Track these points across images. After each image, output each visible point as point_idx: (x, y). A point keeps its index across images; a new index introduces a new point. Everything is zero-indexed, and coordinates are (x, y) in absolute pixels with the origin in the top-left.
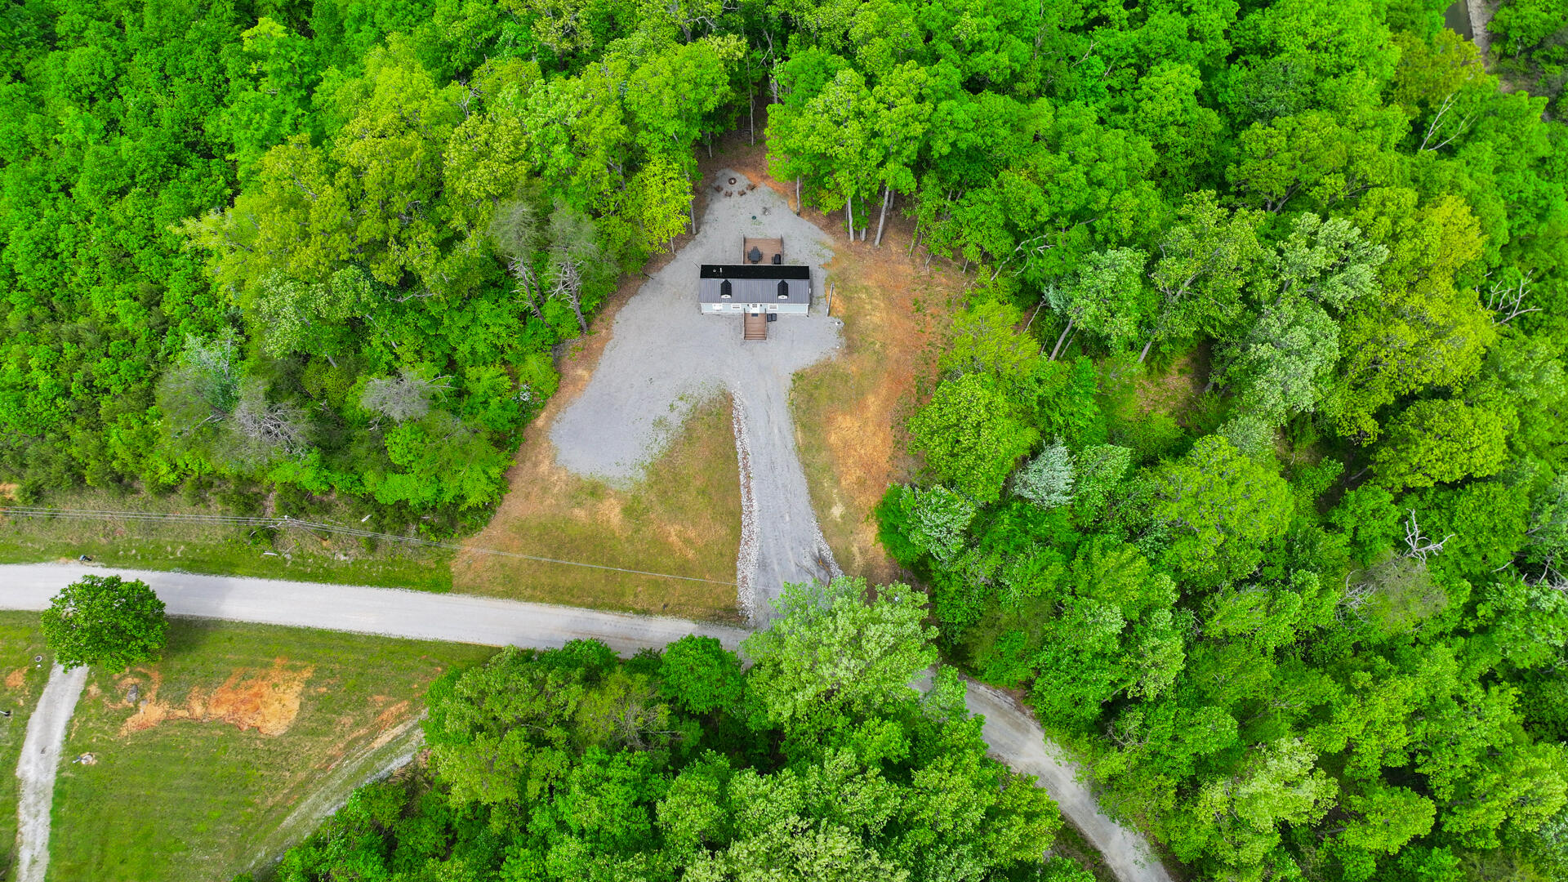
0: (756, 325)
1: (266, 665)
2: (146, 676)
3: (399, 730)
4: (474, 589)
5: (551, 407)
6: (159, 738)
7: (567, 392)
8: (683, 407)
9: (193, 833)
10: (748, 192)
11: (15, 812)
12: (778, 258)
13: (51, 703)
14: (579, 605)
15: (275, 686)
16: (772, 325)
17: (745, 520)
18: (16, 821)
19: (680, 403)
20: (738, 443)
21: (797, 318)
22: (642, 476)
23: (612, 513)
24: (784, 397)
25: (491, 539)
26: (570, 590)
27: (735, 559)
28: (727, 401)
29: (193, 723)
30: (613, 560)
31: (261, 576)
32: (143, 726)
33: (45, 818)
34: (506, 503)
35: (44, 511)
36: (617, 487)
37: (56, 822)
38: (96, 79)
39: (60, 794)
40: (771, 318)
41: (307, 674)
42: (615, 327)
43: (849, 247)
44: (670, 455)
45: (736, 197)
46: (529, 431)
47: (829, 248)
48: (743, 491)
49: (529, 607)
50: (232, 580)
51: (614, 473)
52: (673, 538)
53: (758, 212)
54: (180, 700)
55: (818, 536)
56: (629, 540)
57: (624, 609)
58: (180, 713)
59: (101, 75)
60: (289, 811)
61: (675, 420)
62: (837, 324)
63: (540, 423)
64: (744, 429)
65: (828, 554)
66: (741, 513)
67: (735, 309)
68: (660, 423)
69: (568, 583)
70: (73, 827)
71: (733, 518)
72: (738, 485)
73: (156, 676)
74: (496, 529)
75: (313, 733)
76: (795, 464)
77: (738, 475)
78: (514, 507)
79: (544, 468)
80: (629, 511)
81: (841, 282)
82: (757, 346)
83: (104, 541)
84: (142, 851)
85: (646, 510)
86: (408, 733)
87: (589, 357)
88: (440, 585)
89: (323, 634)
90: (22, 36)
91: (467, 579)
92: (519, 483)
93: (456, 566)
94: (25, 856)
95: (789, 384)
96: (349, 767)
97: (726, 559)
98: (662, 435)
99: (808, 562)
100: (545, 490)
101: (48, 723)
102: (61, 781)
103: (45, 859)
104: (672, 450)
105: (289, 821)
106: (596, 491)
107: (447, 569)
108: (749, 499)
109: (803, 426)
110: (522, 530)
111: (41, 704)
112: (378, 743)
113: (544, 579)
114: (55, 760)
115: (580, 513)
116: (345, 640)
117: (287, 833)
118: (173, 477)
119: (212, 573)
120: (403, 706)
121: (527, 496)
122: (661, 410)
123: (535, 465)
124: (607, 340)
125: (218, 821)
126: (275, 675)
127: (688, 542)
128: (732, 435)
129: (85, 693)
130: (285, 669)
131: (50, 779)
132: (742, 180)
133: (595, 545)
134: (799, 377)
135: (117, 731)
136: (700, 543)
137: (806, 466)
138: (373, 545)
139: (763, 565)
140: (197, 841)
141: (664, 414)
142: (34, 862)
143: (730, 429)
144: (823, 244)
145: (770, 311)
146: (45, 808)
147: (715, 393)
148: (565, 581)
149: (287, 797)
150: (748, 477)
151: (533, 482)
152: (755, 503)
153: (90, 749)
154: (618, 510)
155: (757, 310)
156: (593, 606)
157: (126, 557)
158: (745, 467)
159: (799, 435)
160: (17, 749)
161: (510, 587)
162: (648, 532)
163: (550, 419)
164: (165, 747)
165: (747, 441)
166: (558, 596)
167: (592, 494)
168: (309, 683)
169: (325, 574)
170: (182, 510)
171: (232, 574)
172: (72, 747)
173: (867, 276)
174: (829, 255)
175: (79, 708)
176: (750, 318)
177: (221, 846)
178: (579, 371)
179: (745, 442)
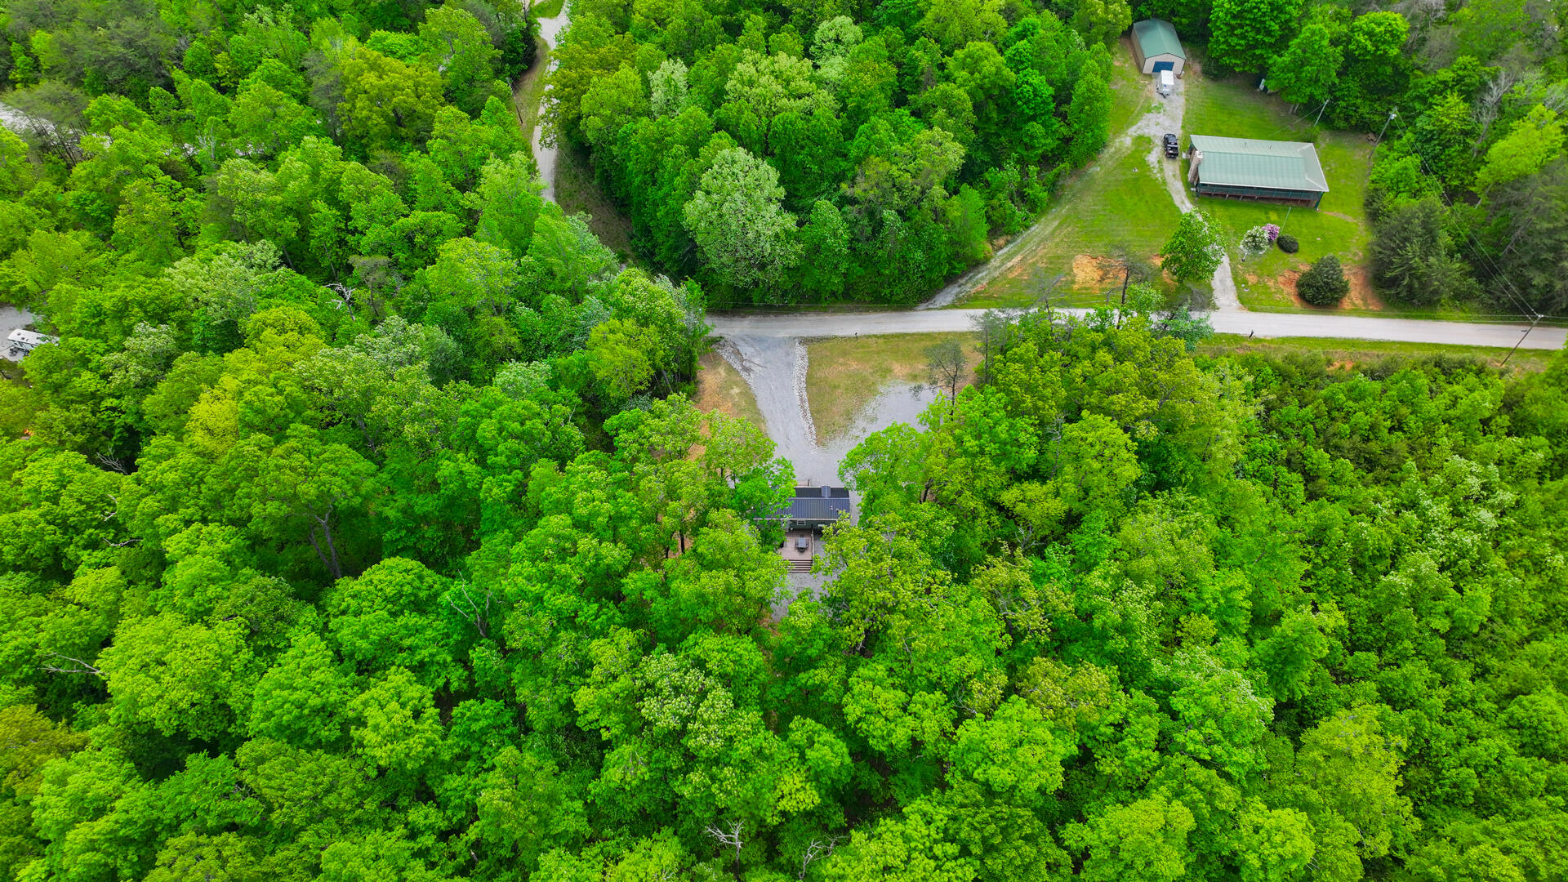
1: (1103, 289)
3: (1009, 265)
6: (1147, 249)
9: (1105, 215)
14: (913, 333)
15: (1093, 280)
23: (899, 369)
26: (922, 340)
27: (810, 366)
30: (895, 352)
36: (899, 381)
41: (1076, 286)
44: (862, 400)
49: (947, 330)
52: (854, 363)
55: (750, 381)
56: (885, 360)
57: (883, 336)
60: (1057, 227)
65: (744, 375)
66: (806, 387)
69: (923, 342)
71: (811, 382)
72: (809, 401)
75: (1058, 257)
80: (889, 371)
85: (875, 372)
86: (1003, 264)
92: (970, 377)
96: (1032, 245)
97: (816, 364)
99: (757, 369)
104: (861, 405)
105: (1055, 224)
112: (1019, 257)
113: (940, 342)
115: (923, 367)
117: (1054, 219)
120: (1011, 276)
125: (1094, 221)
127: (844, 364)
128: (815, 425)
130: (1091, 288)
133: (909, 357)
136: (835, 366)
137: (758, 412)
139: (790, 365)
140: (1101, 213)
148: (926, 343)
149: (1060, 232)
154: (896, 371)
156: (904, 335)
161: (962, 338)
162: (872, 363)
166: (929, 336)
167: (915, 376)
168: (1073, 282)
177: (1086, 212)
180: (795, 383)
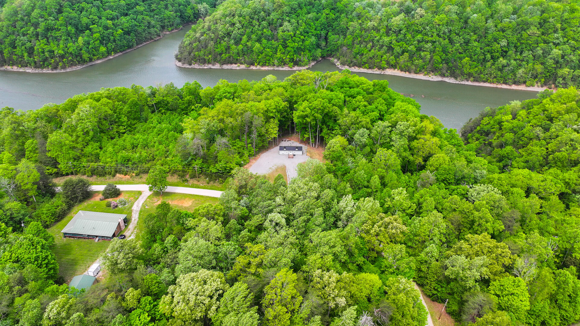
1: (185, 198)
2: (159, 199)
7: (250, 163)
8: (276, 166)
10: (289, 141)
13: (139, 201)
18: (131, 215)
21: (300, 155)
22: (266, 175)
24: (296, 167)
28: (285, 167)
31: (184, 187)
35: (139, 177)
37: (140, 215)
39: (141, 211)
40: (294, 155)
42: (262, 156)
43: (311, 148)
51: (261, 174)
53: (291, 143)
61: (274, 168)
62: (308, 157)
63: (245, 167)
67: (286, 153)
68: (270, 168)
70: (143, 215)
73: (161, 199)
81: (309, 152)
82: (291, 159)
87: (256, 159)
89: (197, 195)
94: (133, 219)
95: (298, 165)
98: (271, 170)
101: (138, 203)
103: (138, 219)
104: (273, 172)
111: (137, 201)
114: (140, 207)
116: (202, 196)
119: (174, 186)
124: (259, 157)
126: (186, 200)
128: (286, 172)
129: (146, 200)
131: (139, 209)
132: (287, 140)
135: (153, 204)
138: (208, 183)
142: (135, 220)
146: (138, 214)
147: (282, 165)
153: (147, 206)
155: (291, 153)
160: (132, 206)
165: (289, 173)
169: (198, 187)
171: (178, 186)
172: (144, 205)
173: (314, 151)
174: (306, 148)
175: (145, 202)
176: (290, 155)
178: (253, 161)
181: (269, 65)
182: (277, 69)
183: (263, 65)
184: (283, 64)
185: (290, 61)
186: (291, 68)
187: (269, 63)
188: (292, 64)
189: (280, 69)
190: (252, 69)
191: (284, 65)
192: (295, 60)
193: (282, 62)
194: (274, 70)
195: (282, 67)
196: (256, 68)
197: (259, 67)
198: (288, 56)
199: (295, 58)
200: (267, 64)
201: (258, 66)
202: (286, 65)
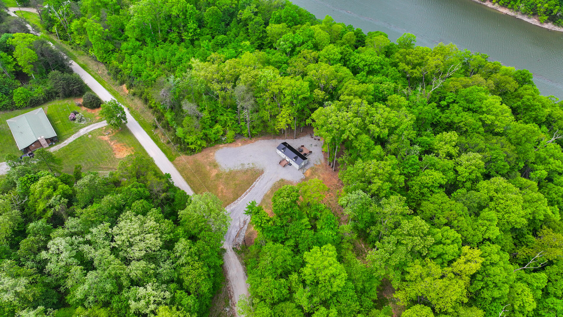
0: (284, 163)
1: (130, 147)
2: (113, 132)
4: (176, 165)
5: (226, 145)
6: (102, 142)
7: (232, 145)
8: (251, 166)
9: (87, 160)
10: (317, 140)
11: (72, 135)
12: (305, 154)
13: (97, 125)
14: (189, 185)
15: (127, 151)
16: (288, 166)
17: (239, 199)
18: (71, 136)
19: (251, 164)
20: (255, 183)
21: (295, 169)
22: (227, 171)
23: (214, 173)
24: (274, 182)
25: (188, 159)
26: (191, 181)
27: (228, 204)
28: (262, 172)
29: (109, 145)
30: (204, 182)
31: (147, 133)
32: (102, 139)
33: (74, 139)
34: (198, 154)
35: (133, 97)
36: (220, 169)
37: (75, 141)
38: (221, 42)
39: (80, 138)
40: (290, 165)
41: (133, 153)
42: (257, 142)
43: (326, 166)
44: (237, 172)
45: (313, 139)
46: (217, 146)
47: (321, 163)
48: (245, 193)
49: (181, 177)
50: (143, 130)
51: (223, 166)
52: (220, 188)
53: (314, 144)
54: (111, 140)
56: (211, 181)
58: (109, 142)
59: (222, 42)
60: (103, 170)
61: (246, 167)
62: (303, 176)
63: (221, 146)
64: (259, 181)
65: (248, 221)
66: (240, 197)
67: (283, 156)
68: (243, 165)
69: (192, 179)
70: (75, 144)
71: (237, 196)
72: (245, 191)
73: (114, 134)
74: (191, 158)
76: (262, 197)
77: (248, 189)
78: (198, 157)
79: (212, 154)
80: (217, 175)
81: (314, 171)
82: (280, 167)
83: (134, 109)
84: (78, 155)
85: (221, 178)
87: (245, 142)
88: (171, 159)
90: (219, 30)
91: (176, 162)
92: (204, 153)
93: (178, 158)
94: (65, 142)
95: (278, 180)
97: (226, 203)
98: (241, 167)
99: (242, 220)
100: (207, 158)
101: (92, 127)
102: (83, 136)
103: (66, 145)
104: (239, 171)
105: (100, 172)
106: (216, 166)
107: (175, 157)
108: (245, 196)
109: (272, 191)
110: (195, 162)
113: (189, 175)
114: (86, 132)
115: (208, 167)
118: (154, 105)
119: (142, 127)
121: (203, 156)
122: (246, 163)
123: (211, 152)
124: (253, 143)
125: (92, 162)
126: (129, 149)
127: (222, 191)
128: (255, 180)
129: (103, 127)
130: (131, 149)
131: (83, 134)
133: (204, 176)
134: (282, 180)
135: (98, 136)
136: (224, 194)
137: (264, 199)
138: (169, 143)
139: (232, 211)
140: (86, 161)
141: (245, 164)
143: (256, 178)
144: (320, 160)
145: (290, 162)
147: (261, 169)
148: (192, 178)
149: (105, 168)
150: (249, 191)
151: (207, 155)
152: (245, 198)
153: (92, 135)
154: (216, 173)
155: (288, 160)
156: (192, 187)
157: (134, 114)
158: (251, 189)
159: (269, 192)
160: (85, 127)
161: (182, 171)
162: (216, 182)
163: (223, 146)
164: (101, 144)
165: (257, 184)
166: (188, 180)
167: (215, 166)
168: (131, 155)
169: (156, 141)
170: (149, 113)
171: (144, 129)
172: (90, 133)
173: (323, 174)
174: (319, 163)
175: (99, 129)
176: (285, 161)
177: (88, 165)
178: (240, 144)
179: (256, 184)
180: (239, 203)
181: (512, 8)
182: (519, 16)
183: (504, 6)
184: (532, 13)
185: (545, 13)
186: (541, 23)
187: (513, 5)
188: (546, 18)
189: (525, 19)
190: (486, 6)
191: (534, 15)
192: (553, 14)
193: (532, 10)
194: (514, 17)
195: (529, 18)
196: (492, 6)
197: (496, 6)
198: (546, 5)
199: (555, 12)
200: (510, 6)
201: (497, 4)
202: (536, 16)
